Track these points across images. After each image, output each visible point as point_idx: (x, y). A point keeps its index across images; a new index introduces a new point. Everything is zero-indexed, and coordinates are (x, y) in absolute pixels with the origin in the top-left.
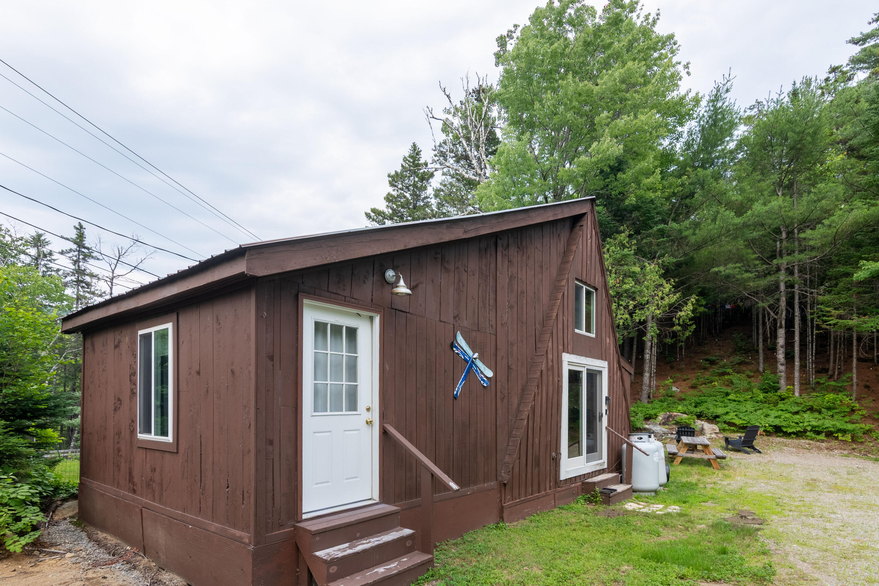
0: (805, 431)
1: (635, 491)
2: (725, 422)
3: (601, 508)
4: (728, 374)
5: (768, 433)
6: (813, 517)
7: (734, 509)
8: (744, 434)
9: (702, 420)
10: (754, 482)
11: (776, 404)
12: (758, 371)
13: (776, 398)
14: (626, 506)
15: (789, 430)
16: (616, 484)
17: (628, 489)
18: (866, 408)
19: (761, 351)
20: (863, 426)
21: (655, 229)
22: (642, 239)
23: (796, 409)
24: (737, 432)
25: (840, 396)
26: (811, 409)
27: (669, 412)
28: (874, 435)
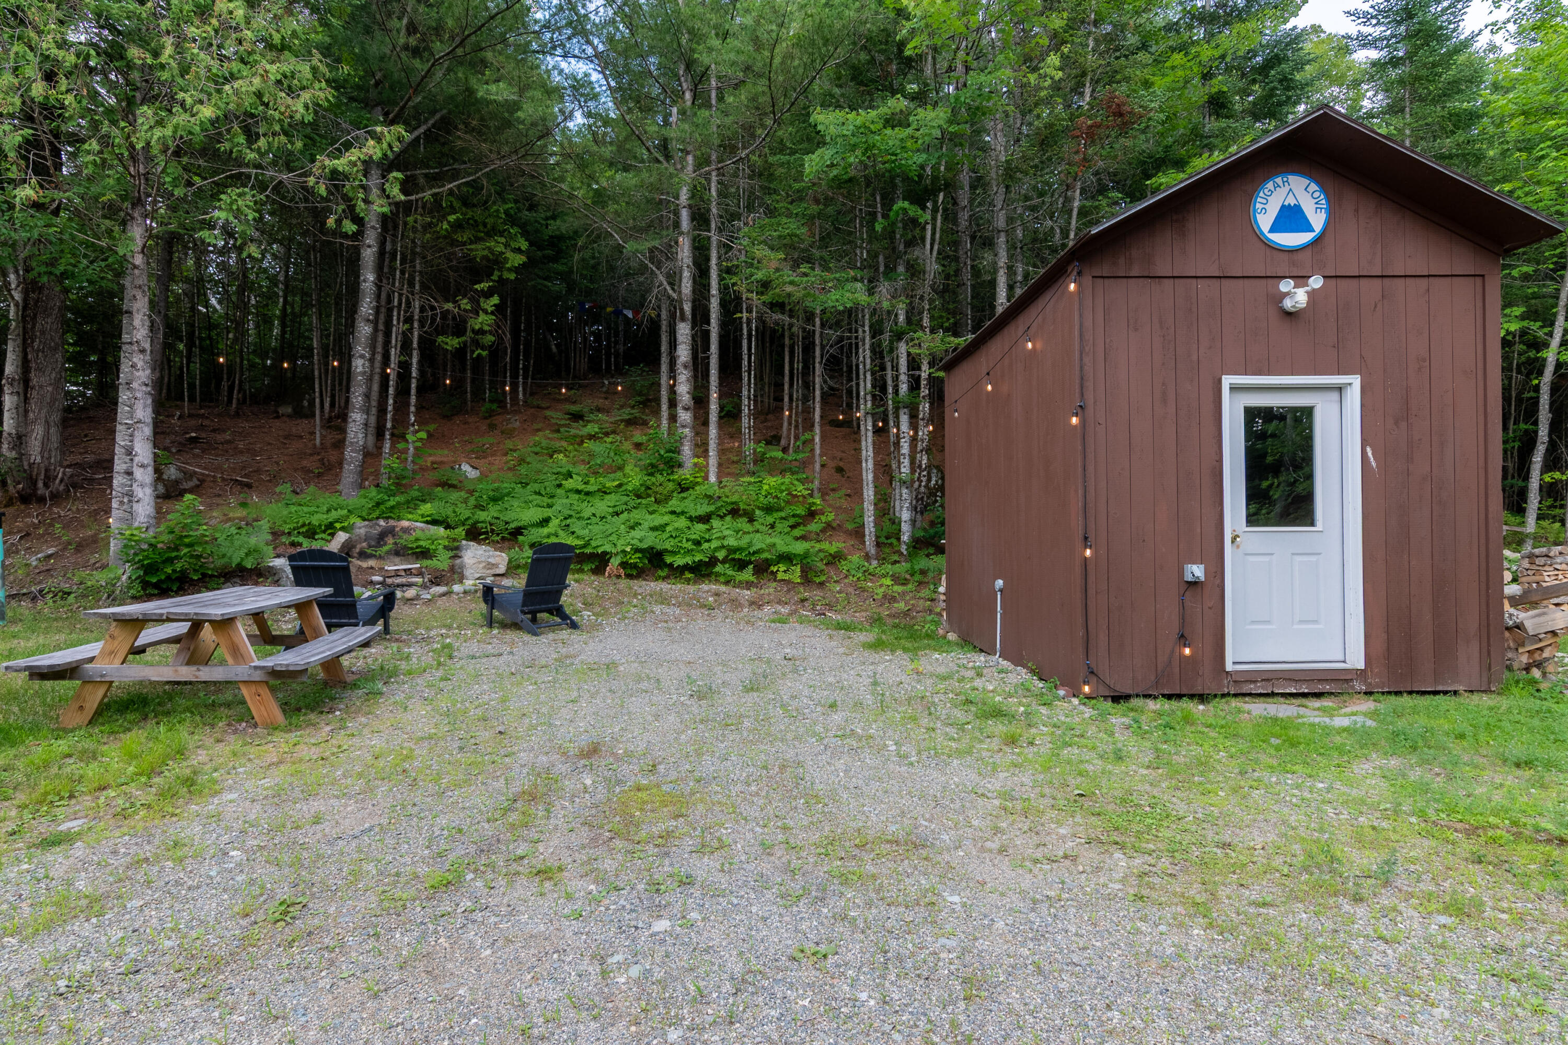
0: (714, 561)
2: (531, 544)
5: (630, 571)
11: (665, 500)
13: (671, 486)
15: (681, 561)
20: (826, 545)
25: (790, 481)
26: (735, 511)
28: (844, 566)
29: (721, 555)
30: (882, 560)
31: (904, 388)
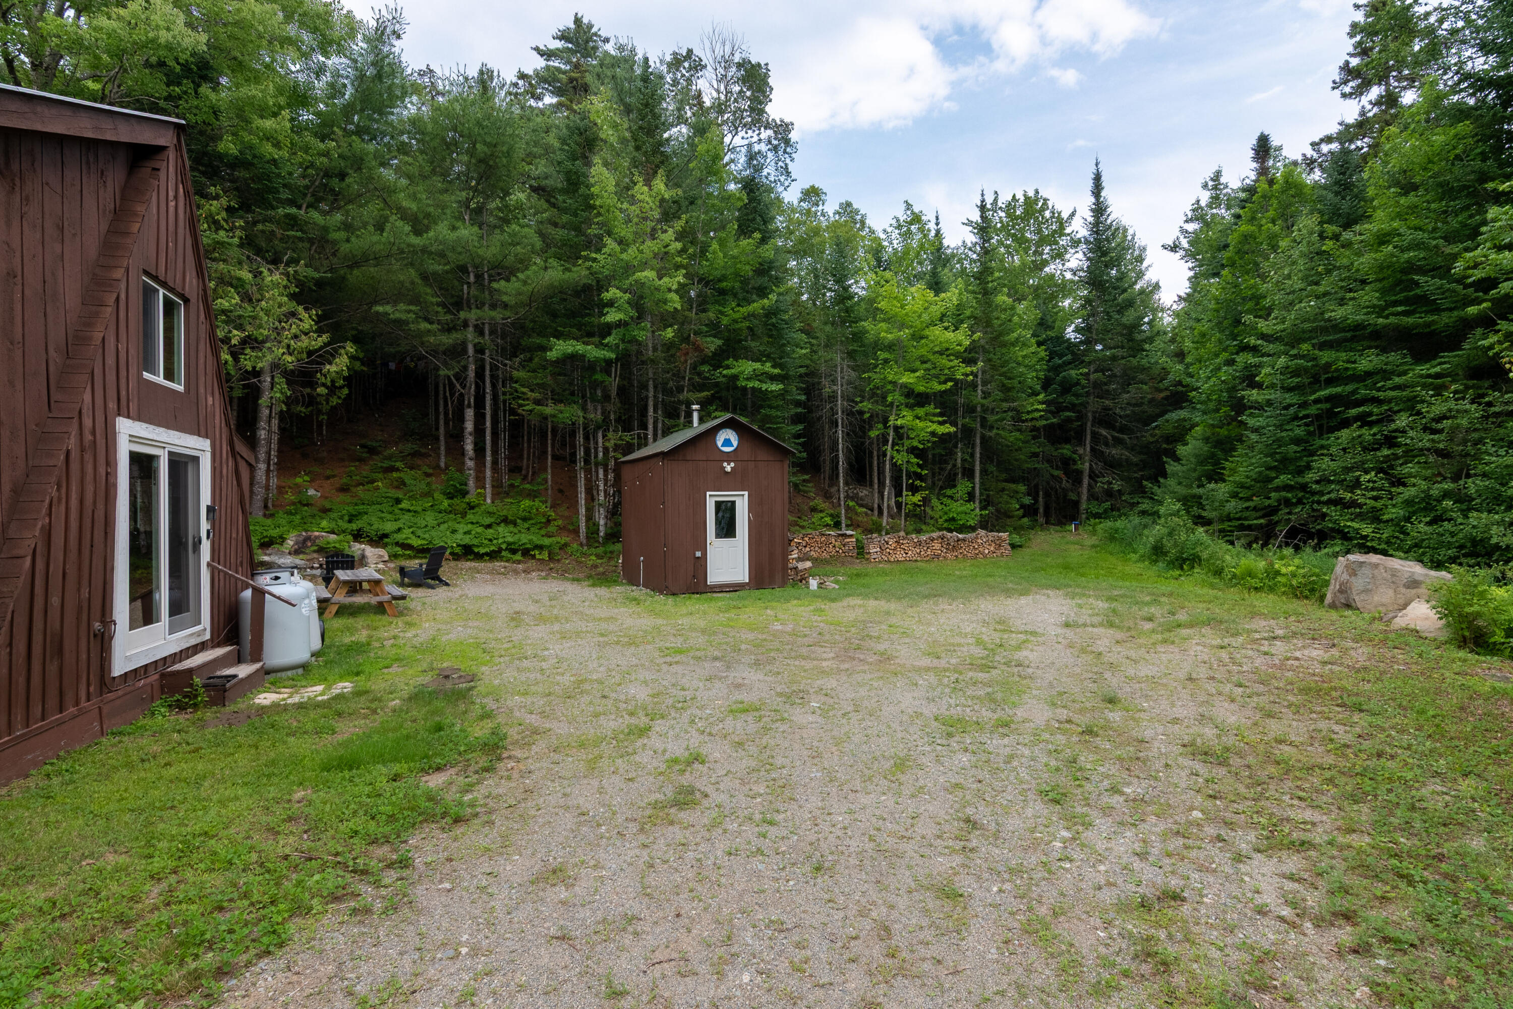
0: (500, 550)
1: (268, 672)
2: (397, 544)
3: (209, 714)
4: (397, 470)
5: (456, 557)
6: (526, 658)
7: (432, 669)
8: (425, 561)
9: (361, 543)
10: (449, 626)
11: (464, 515)
12: (438, 466)
13: (464, 506)
14: (257, 701)
15: (482, 551)
16: (231, 665)
17: (258, 671)
18: (562, 517)
19: (442, 438)
20: (559, 539)
21: (281, 211)
22: (255, 223)
23: (488, 521)
24: (415, 557)
25: (537, 503)
26: (505, 521)
27: (306, 531)
28: (569, 550)
29: (504, 546)
30: (589, 546)
31: (601, 455)
